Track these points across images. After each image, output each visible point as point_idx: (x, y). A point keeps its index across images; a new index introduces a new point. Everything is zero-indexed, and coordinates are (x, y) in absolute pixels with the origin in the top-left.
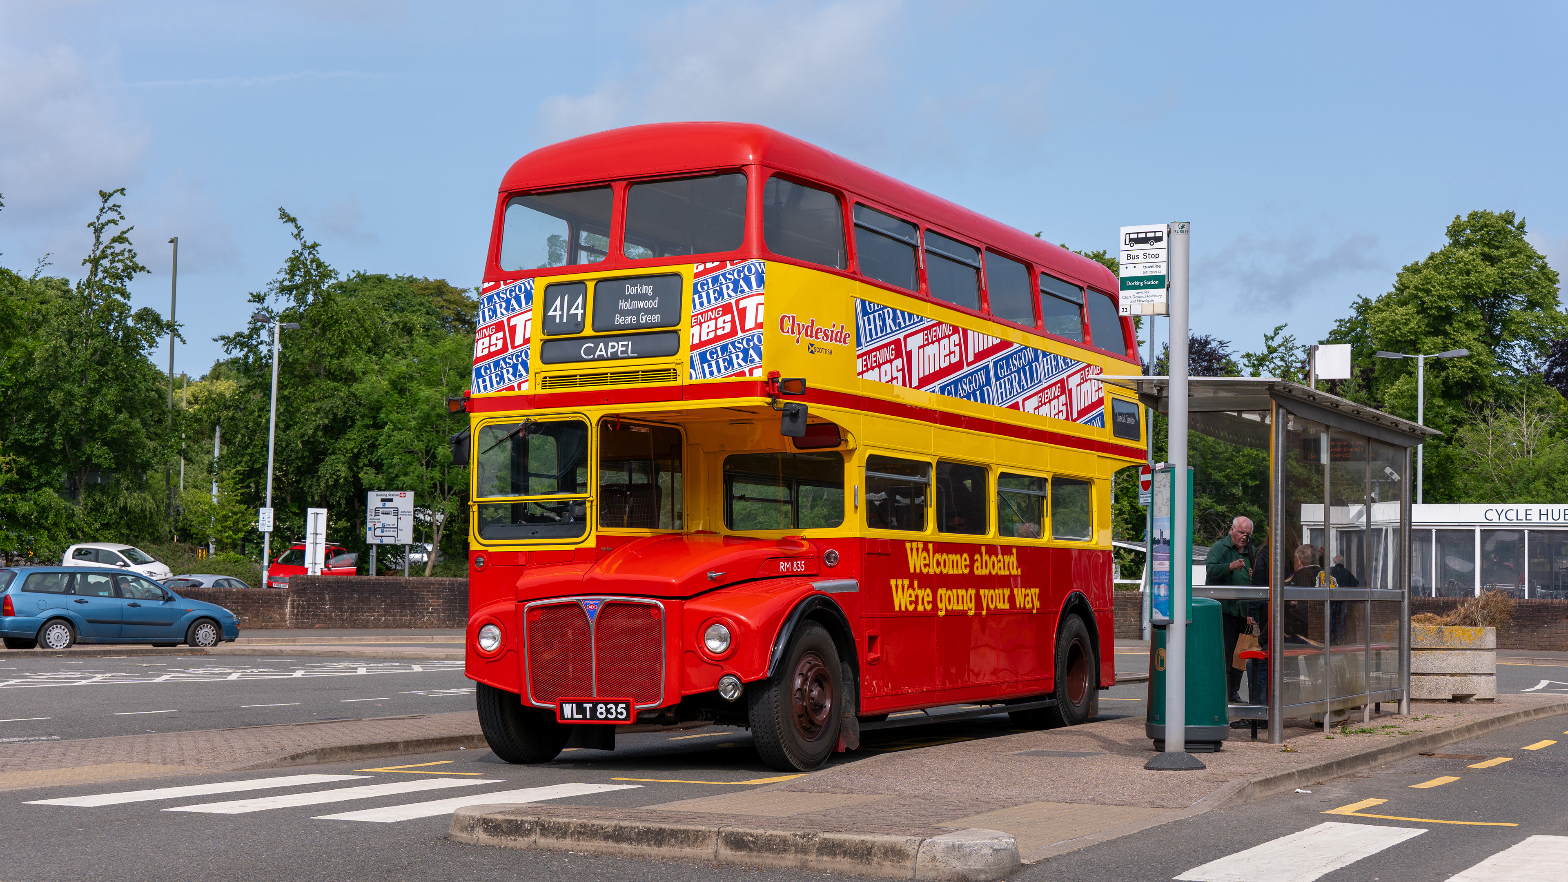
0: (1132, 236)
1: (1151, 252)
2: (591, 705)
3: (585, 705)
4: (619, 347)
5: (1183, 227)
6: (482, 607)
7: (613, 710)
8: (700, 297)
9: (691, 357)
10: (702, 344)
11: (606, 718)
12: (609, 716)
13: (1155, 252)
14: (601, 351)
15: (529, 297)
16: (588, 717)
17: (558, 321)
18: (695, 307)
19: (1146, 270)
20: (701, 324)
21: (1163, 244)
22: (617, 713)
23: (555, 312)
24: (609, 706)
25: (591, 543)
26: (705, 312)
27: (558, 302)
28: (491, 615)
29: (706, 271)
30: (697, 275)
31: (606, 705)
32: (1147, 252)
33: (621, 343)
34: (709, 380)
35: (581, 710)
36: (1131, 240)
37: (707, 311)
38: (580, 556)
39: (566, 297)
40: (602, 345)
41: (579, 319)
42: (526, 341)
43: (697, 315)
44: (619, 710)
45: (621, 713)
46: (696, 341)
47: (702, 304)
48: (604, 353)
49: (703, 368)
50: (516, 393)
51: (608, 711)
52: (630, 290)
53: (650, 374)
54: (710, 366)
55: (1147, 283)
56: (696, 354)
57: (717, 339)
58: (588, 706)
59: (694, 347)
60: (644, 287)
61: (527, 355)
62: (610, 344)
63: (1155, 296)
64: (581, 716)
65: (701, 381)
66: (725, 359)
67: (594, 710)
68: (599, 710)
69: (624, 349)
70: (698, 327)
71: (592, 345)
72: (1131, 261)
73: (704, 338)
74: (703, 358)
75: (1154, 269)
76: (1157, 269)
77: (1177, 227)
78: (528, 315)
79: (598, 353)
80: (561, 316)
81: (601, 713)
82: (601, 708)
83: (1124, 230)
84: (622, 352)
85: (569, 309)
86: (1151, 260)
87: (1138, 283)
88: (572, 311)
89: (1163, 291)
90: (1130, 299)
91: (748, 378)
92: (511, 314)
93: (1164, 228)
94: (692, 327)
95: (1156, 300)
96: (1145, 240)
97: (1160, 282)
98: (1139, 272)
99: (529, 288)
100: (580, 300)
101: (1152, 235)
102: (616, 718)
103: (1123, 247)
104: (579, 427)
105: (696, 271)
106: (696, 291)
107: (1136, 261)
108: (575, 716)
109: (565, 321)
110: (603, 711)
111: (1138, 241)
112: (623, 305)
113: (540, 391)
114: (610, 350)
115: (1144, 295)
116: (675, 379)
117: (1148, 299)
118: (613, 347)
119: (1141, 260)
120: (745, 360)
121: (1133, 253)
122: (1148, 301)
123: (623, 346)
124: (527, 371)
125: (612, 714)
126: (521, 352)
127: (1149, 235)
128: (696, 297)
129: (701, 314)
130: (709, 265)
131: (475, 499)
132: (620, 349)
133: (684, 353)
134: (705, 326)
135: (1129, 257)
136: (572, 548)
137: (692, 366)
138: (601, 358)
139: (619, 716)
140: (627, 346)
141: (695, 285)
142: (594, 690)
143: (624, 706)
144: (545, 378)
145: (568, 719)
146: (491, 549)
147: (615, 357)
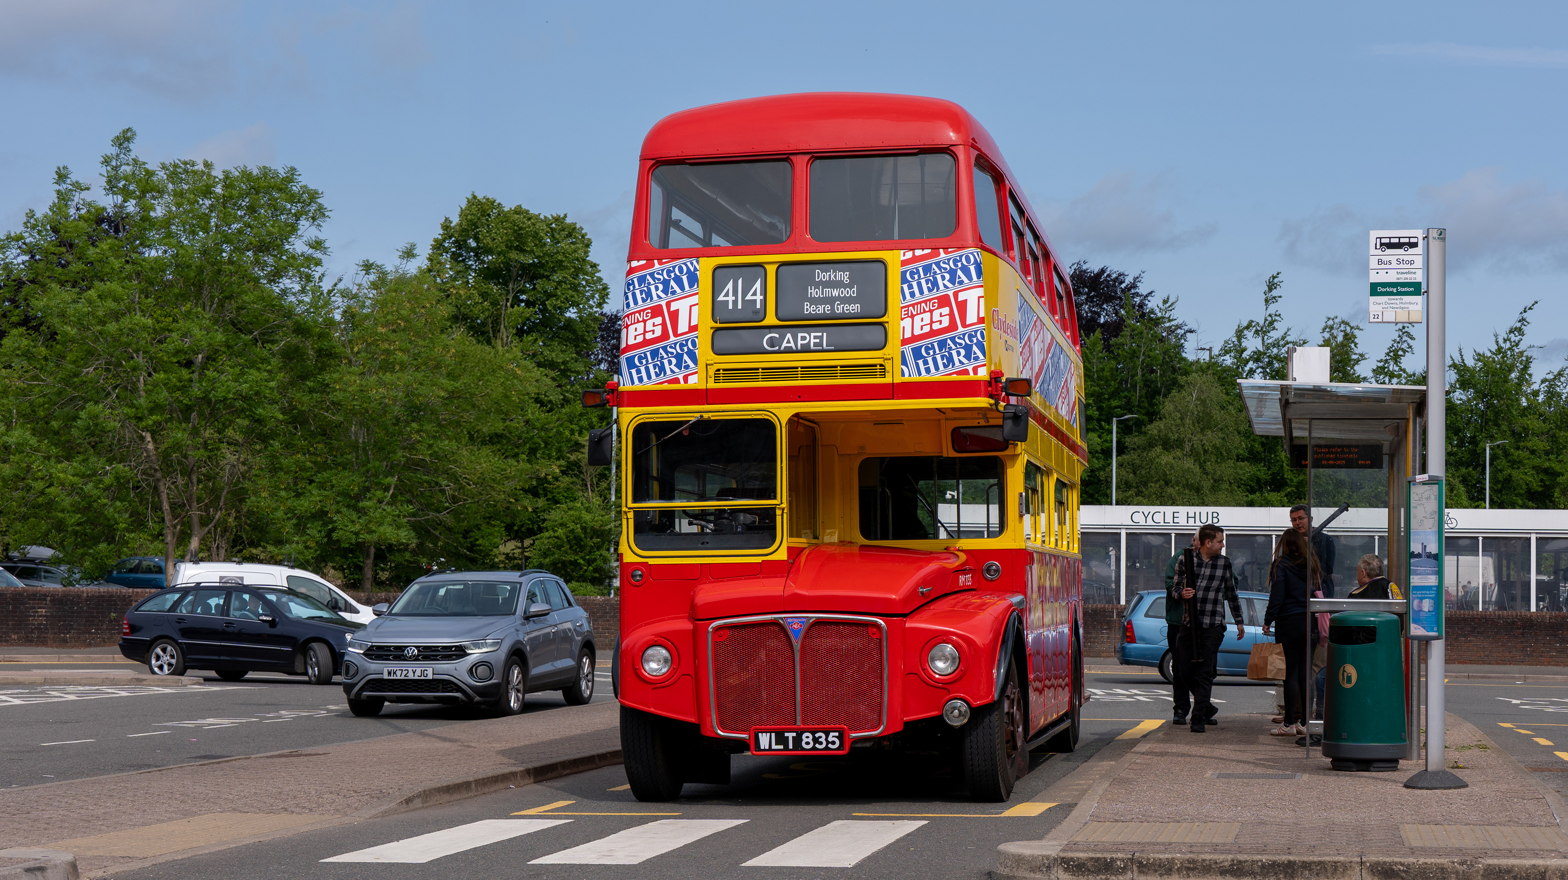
0: (1383, 241)
1: (1406, 258)
2: (794, 734)
3: (786, 734)
4: (811, 338)
5: (1441, 234)
6: (641, 626)
7: (823, 740)
8: (910, 287)
9: (903, 352)
10: (914, 338)
11: (814, 748)
12: (817, 746)
13: (1410, 258)
14: (788, 342)
15: (693, 279)
16: (791, 747)
17: (730, 307)
18: (904, 298)
19: (1400, 276)
20: (912, 317)
21: (1419, 250)
22: (828, 742)
23: (727, 296)
24: (817, 735)
25: (782, 555)
26: (917, 304)
27: (730, 286)
28: (656, 635)
29: (915, 259)
30: (904, 263)
31: (813, 733)
32: (1401, 257)
33: (813, 335)
34: (925, 377)
35: (781, 739)
36: (1382, 244)
37: (920, 303)
38: (769, 569)
39: (740, 281)
40: (789, 336)
41: (758, 306)
42: (693, 329)
43: (908, 306)
44: (830, 739)
45: (833, 743)
46: (908, 335)
47: (912, 295)
48: (792, 344)
49: (917, 365)
50: (682, 386)
51: (816, 740)
52: (821, 276)
53: (849, 370)
54: (926, 363)
55: (1400, 289)
56: (908, 349)
57: (933, 333)
58: (790, 735)
59: (905, 342)
60: (839, 274)
61: (694, 344)
62: (800, 335)
63: (1410, 303)
64: (781, 747)
65: (915, 378)
66: (942, 357)
67: (798, 740)
68: (805, 740)
69: (818, 341)
70: (910, 319)
71: (777, 336)
72: (1383, 266)
73: (917, 332)
74: (917, 354)
75: (1408, 276)
76: (1412, 276)
77: (1434, 234)
78: (694, 300)
79: (784, 344)
80: (735, 302)
81: (807, 743)
82: (807, 737)
83: (1374, 234)
84: (815, 344)
85: (744, 294)
86: (1406, 266)
87: (1391, 290)
88: (749, 297)
89: (1418, 299)
90: (1381, 306)
91: (971, 376)
92: (670, 297)
93: (1419, 234)
94: (902, 319)
95: (1411, 307)
96: (1399, 246)
97: (1415, 289)
98: (1392, 277)
99: (692, 269)
100: (758, 285)
101: (1407, 240)
102: (827, 748)
103: (1373, 251)
104: (766, 427)
105: (903, 258)
106: (904, 280)
107: (1388, 266)
108: (774, 747)
109: (740, 307)
110: (810, 740)
111: (1390, 246)
112: (813, 292)
113: (712, 385)
114: (800, 342)
115: (1398, 302)
116: (883, 374)
117: (1402, 306)
118: (803, 338)
119: (1394, 265)
120: (968, 356)
121: (1384, 258)
122: (1402, 308)
123: (815, 337)
124: (695, 361)
125: (821, 743)
126: (687, 341)
127: (1402, 240)
128: (905, 286)
129: (913, 305)
130: (918, 252)
131: (630, 505)
132: (813, 341)
133: (893, 348)
134: (917, 319)
135: (1380, 262)
136: (759, 560)
137: (904, 362)
138: (788, 351)
139: (830, 746)
140: (821, 338)
141: (903, 274)
142: (799, 718)
143: (837, 734)
144: (718, 370)
145: (765, 750)
146: (651, 562)
147: (806, 349)
